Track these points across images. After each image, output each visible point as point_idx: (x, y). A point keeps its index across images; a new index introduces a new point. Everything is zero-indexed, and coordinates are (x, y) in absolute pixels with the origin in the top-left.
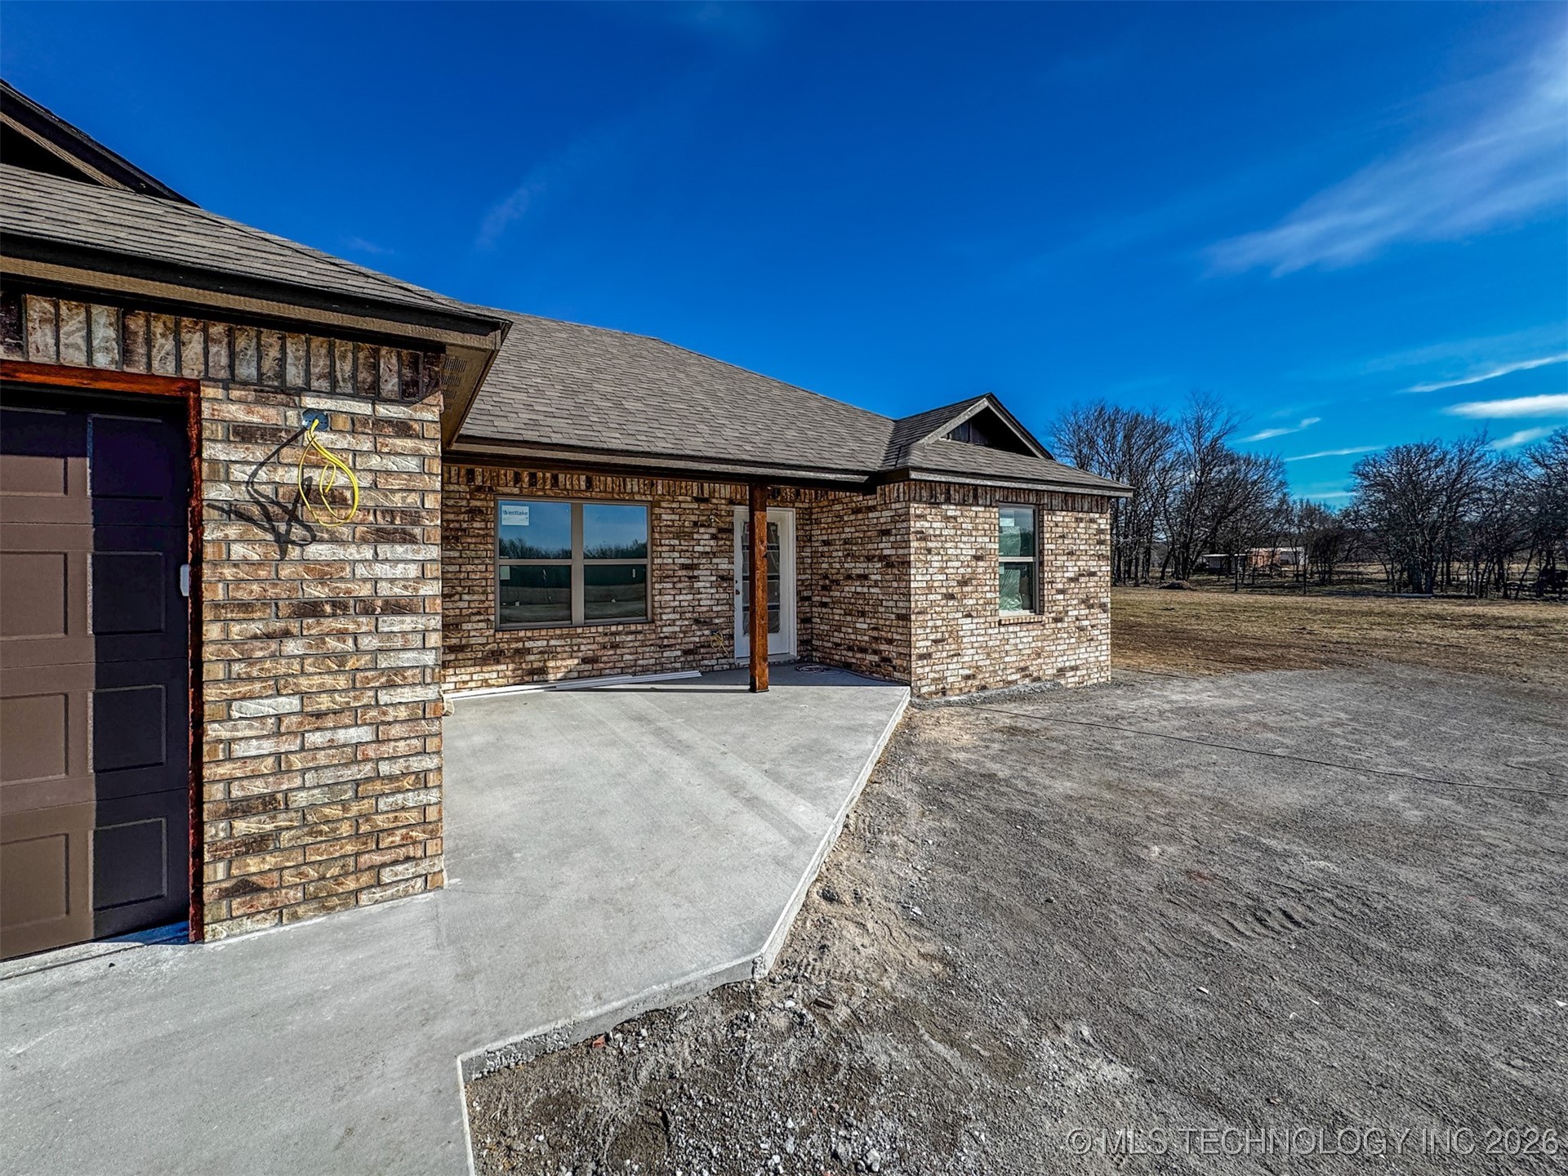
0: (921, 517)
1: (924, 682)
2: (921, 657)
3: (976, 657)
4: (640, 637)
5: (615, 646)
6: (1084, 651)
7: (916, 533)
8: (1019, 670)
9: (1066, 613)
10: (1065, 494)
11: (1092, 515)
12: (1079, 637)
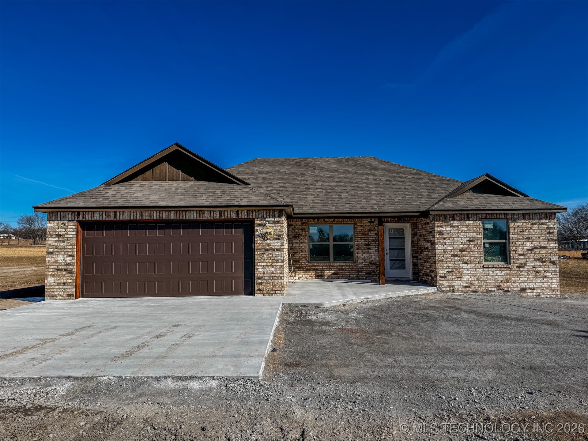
0: (441, 226)
1: (443, 286)
2: (441, 277)
3: (471, 279)
4: (351, 267)
5: (343, 270)
6: (539, 281)
7: (438, 232)
8: (495, 286)
9: (526, 264)
10: (523, 214)
11: (542, 221)
12: (535, 275)
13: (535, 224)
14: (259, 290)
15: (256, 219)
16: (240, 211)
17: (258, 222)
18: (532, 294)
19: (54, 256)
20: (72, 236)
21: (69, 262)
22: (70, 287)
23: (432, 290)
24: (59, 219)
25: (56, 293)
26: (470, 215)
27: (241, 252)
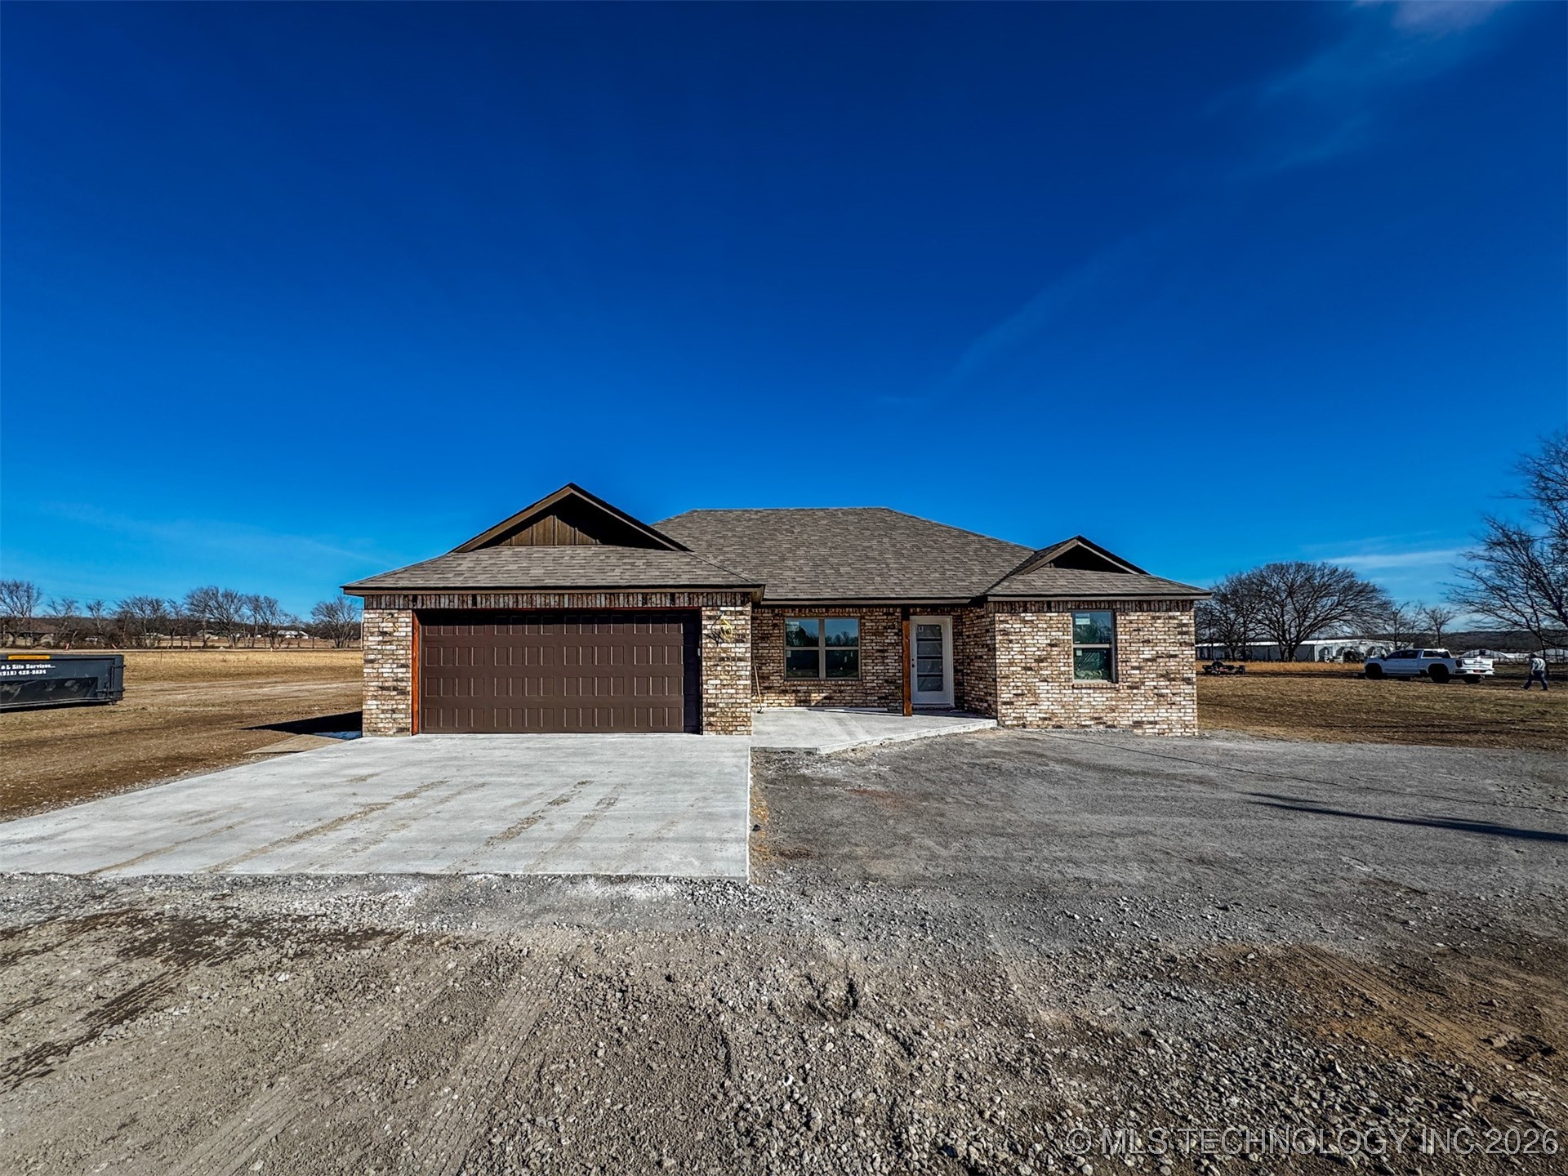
0: (1005, 621)
1: (1007, 719)
2: (1005, 703)
3: (1052, 707)
4: (854, 688)
5: (841, 692)
6: (1164, 711)
7: (1000, 631)
8: (1093, 718)
9: (1143, 683)
10: (1140, 601)
11: (1170, 614)
12: (1159, 701)
13: (1159, 618)
14: (710, 724)
15: (704, 609)
16: (677, 595)
17: (706, 612)
18: (1151, 731)
19: (376, 666)
20: (404, 634)
21: (400, 675)
22: (403, 716)
23: (991, 723)
24: (383, 606)
25: (380, 725)
26: (1053, 604)
27: (679, 662)
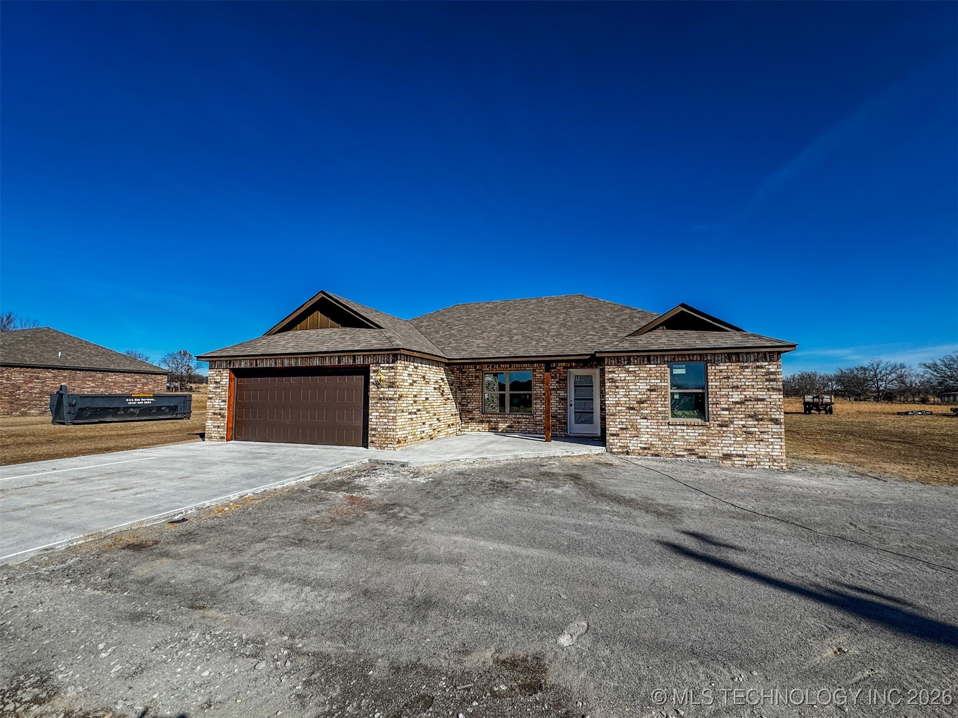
0: (613, 372)
1: (614, 447)
2: (612, 435)
3: (651, 439)
4: (528, 420)
5: (519, 423)
6: (753, 446)
7: (609, 379)
8: (686, 450)
9: (732, 422)
10: (728, 354)
11: (758, 364)
12: (747, 438)
13: (747, 367)
14: (372, 442)
15: (371, 365)
16: (357, 357)
17: (373, 368)
18: (740, 463)
19: (212, 401)
20: (225, 383)
21: (222, 406)
22: (222, 430)
23: (598, 450)
24: (216, 367)
25: (213, 435)
26: (652, 358)
